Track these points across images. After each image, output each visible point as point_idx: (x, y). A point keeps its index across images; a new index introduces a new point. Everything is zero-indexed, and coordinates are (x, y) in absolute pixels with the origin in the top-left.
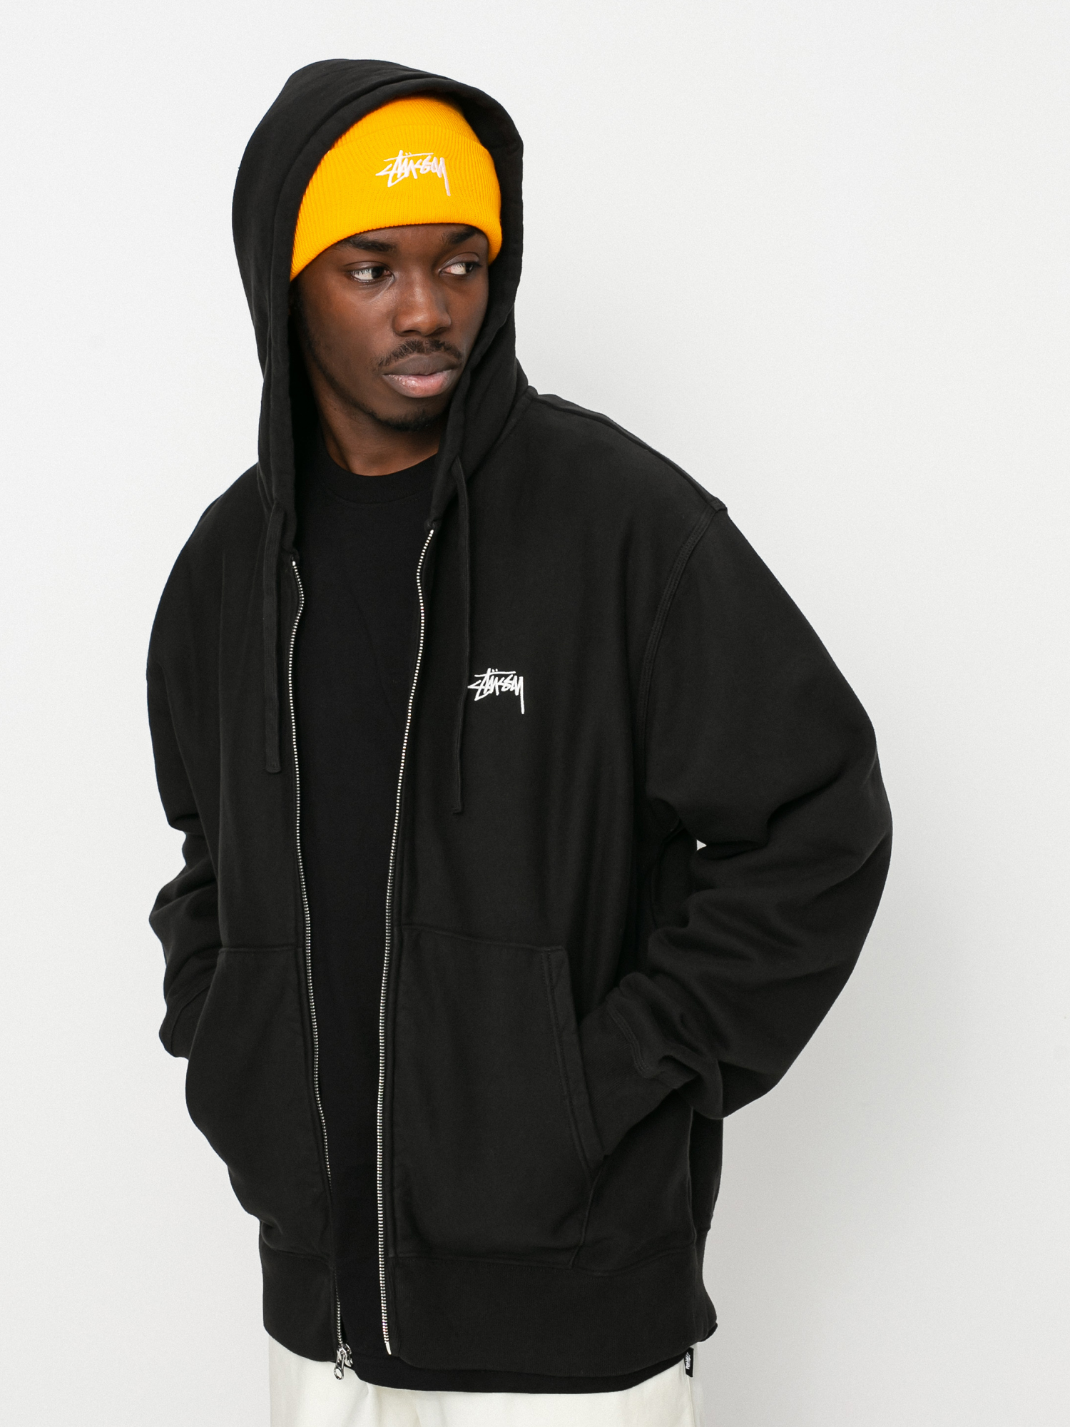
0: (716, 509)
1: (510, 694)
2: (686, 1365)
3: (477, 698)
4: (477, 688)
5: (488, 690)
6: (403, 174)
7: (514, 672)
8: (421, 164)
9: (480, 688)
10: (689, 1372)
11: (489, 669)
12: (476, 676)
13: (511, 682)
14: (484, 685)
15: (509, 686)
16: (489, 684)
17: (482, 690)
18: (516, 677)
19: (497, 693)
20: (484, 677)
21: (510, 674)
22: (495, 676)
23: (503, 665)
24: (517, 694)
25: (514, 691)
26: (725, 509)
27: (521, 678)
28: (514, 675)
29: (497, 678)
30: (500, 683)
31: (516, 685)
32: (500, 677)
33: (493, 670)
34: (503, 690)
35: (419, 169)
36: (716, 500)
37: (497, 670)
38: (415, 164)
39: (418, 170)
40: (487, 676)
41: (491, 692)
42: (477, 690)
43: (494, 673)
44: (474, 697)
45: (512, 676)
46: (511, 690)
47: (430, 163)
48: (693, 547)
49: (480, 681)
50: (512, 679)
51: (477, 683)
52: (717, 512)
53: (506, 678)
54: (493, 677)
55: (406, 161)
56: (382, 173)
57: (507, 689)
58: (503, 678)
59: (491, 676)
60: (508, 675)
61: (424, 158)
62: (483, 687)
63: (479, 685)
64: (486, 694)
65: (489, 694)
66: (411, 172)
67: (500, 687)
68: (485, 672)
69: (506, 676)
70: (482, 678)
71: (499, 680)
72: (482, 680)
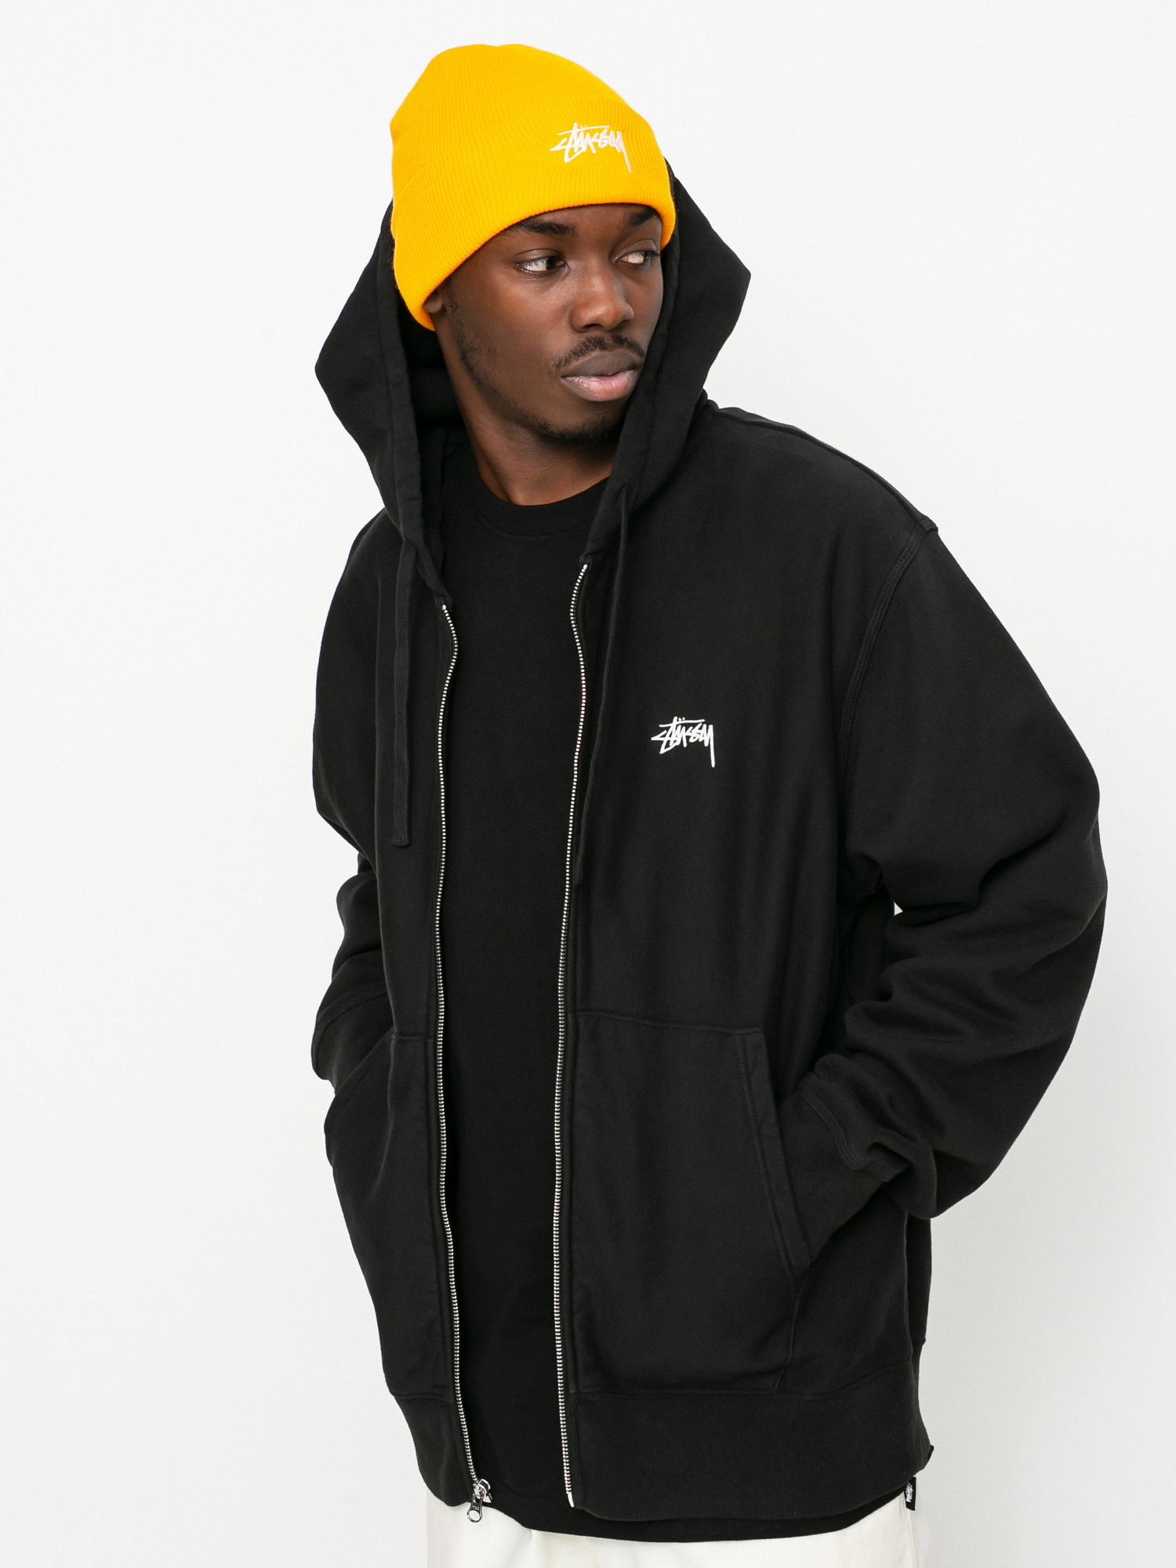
0: (926, 529)
2: (906, 1497)
3: (663, 751)
4: (662, 739)
5: (675, 741)
6: (580, 149)
7: (703, 720)
8: (598, 137)
9: (665, 740)
10: (911, 1505)
11: (676, 718)
12: (661, 726)
13: (699, 731)
14: (670, 736)
15: (698, 737)
16: (675, 734)
17: (668, 742)
18: (705, 726)
19: (685, 745)
20: (669, 727)
21: (699, 723)
22: (683, 725)
23: (691, 712)
24: (706, 745)
25: (703, 741)
26: (936, 529)
27: (711, 727)
28: (703, 723)
29: (684, 728)
30: (688, 733)
31: (705, 734)
32: (687, 726)
33: (680, 719)
34: (692, 740)
35: (597, 143)
36: (925, 518)
37: (684, 718)
38: (592, 137)
39: (595, 144)
40: (673, 725)
41: (678, 743)
42: (662, 742)
43: (680, 722)
44: (659, 751)
45: (701, 724)
46: (700, 740)
47: (607, 137)
48: (902, 572)
49: (665, 732)
50: (700, 728)
51: (663, 734)
52: (928, 532)
53: (694, 728)
54: (680, 726)
55: (582, 134)
56: (557, 148)
57: (695, 740)
58: (691, 728)
59: (677, 726)
60: (697, 724)
61: (600, 131)
62: (669, 739)
63: (664, 736)
64: (672, 746)
65: (676, 747)
66: (588, 146)
67: (688, 738)
68: (671, 722)
69: (694, 725)
70: (667, 729)
71: (686, 730)
72: (668, 731)
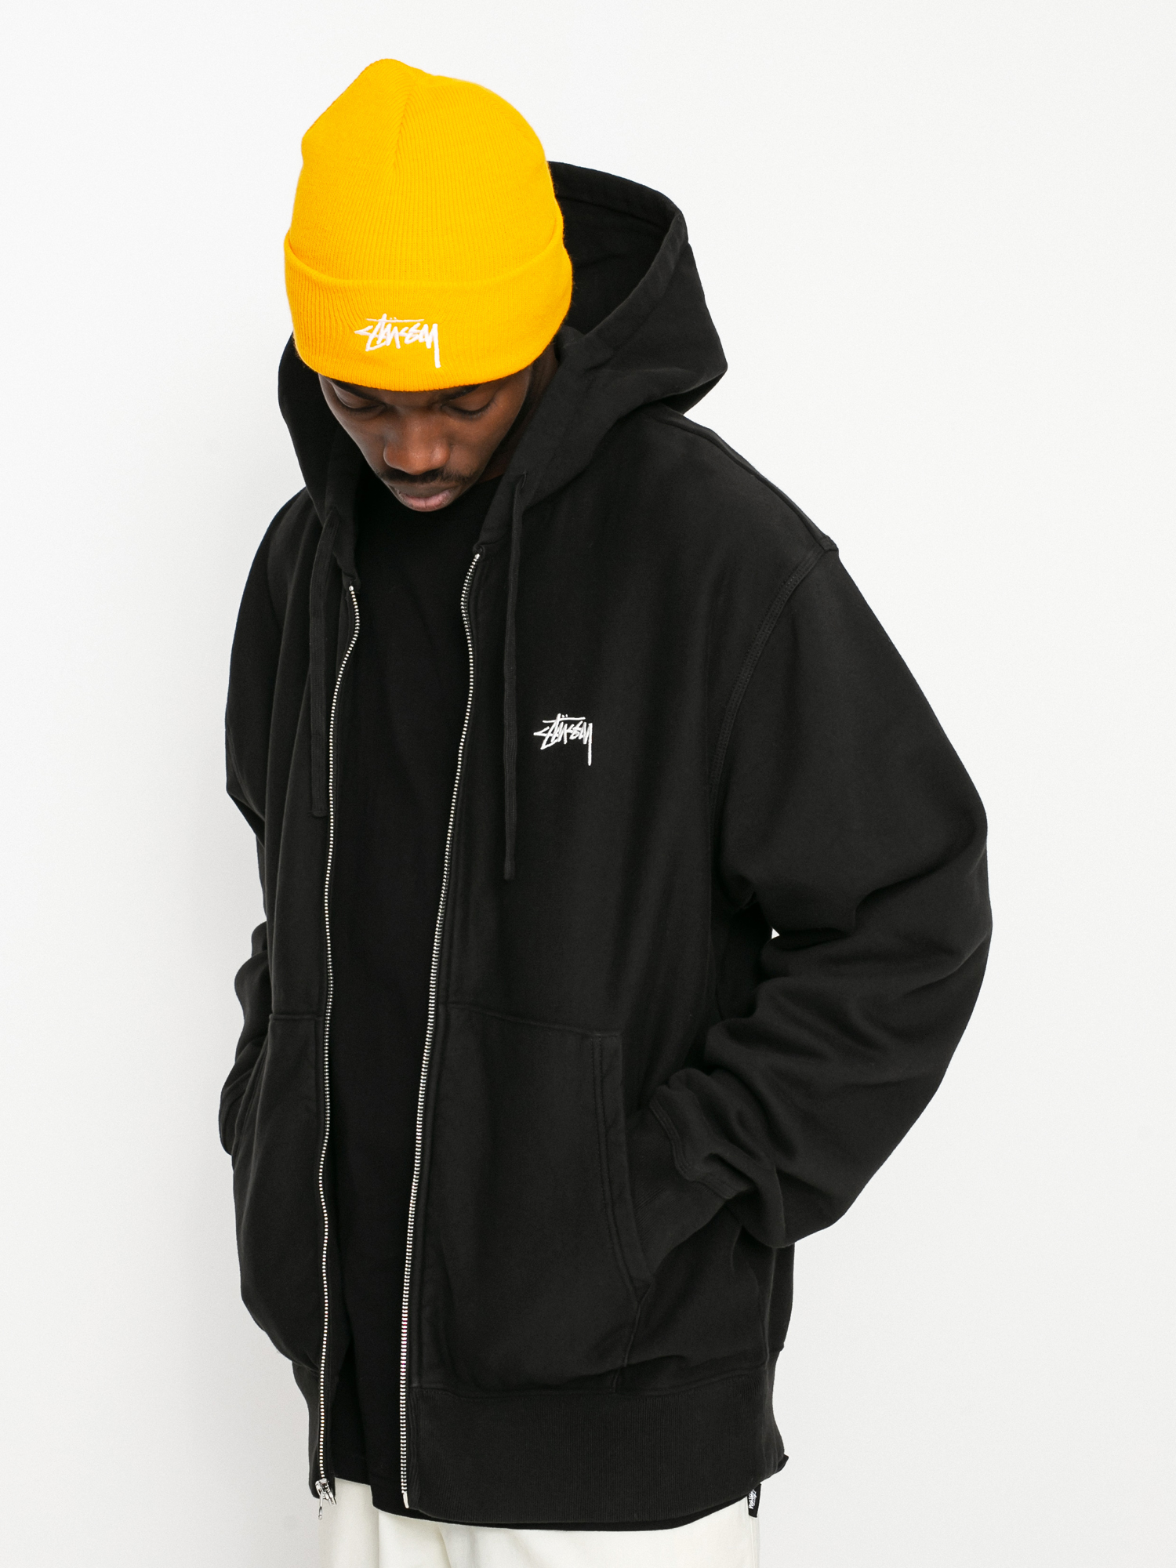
0: (825, 548)
1: (578, 742)
2: (748, 1503)
3: (544, 747)
4: (544, 735)
5: (556, 738)
7: (584, 718)
9: (547, 736)
10: (753, 1512)
11: (559, 715)
12: (544, 721)
13: (580, 729)
14: (552, 732)
15: (578, 734)
16: (557, 731)
17: (550, 738)
18: (585, 724)
19: (565, 742)
20: (553, 723)
21: (580, 721)
22: (565, 722)
24: (585, 742)
25: (582, 739)
27: (591, 725)
28: (584, 721)
29: (566, 725)
30: (569, 731)
31: (584, 732)
32: (569, 723)
33: (563, 716)
34: (572, 738)
37: (566, 716)
38: (399, 331)
40: (556, 722)
41: (559, 740)
42: (544, 738)
43: (563, 719)
44: (541, 747)
46: (580, 738)
48: (794, 588)
49: (548, 728)
50: (581, 726)
51: (545, 730)
52: (827, 552)
53: (575, 726)
54: (562, 723)
57: (575, 737)
58: (573, 725)
59: (560, 722)
60: (579, 721)
61: (410, 326)
62: (551, 735)
63: (546, 732)
64: (553, 742)
66: (394, 339)
67: (569, 735)
68: (555, 718)
69: (576, 723)
70: (550, 725)
71: (568, 727)
72: (550, 727)
